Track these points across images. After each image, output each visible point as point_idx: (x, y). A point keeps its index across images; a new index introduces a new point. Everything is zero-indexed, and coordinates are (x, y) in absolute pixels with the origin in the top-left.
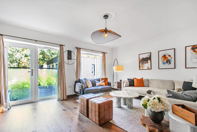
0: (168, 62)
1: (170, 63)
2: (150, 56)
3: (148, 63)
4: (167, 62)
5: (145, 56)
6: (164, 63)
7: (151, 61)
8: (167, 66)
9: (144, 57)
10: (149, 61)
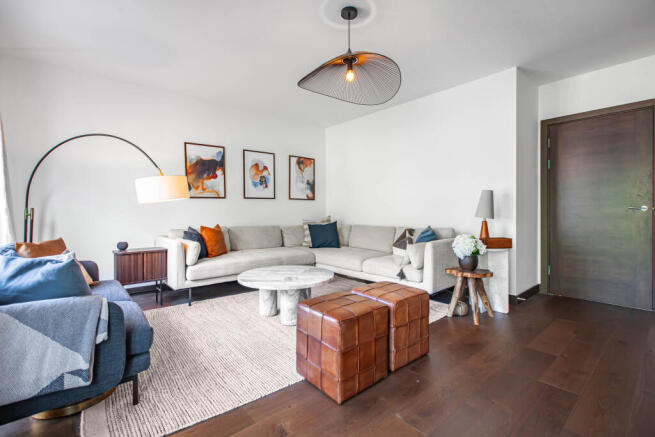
0: (263, 181)
1: (266, 186)
2: (223, 157)
3: (217, 179)
4: (261, 183)
5: (208, 154)
6: (255, 185)
7: (224, 173)
8: (260, 191)
9: (204, 158)
10: (219, 173)
